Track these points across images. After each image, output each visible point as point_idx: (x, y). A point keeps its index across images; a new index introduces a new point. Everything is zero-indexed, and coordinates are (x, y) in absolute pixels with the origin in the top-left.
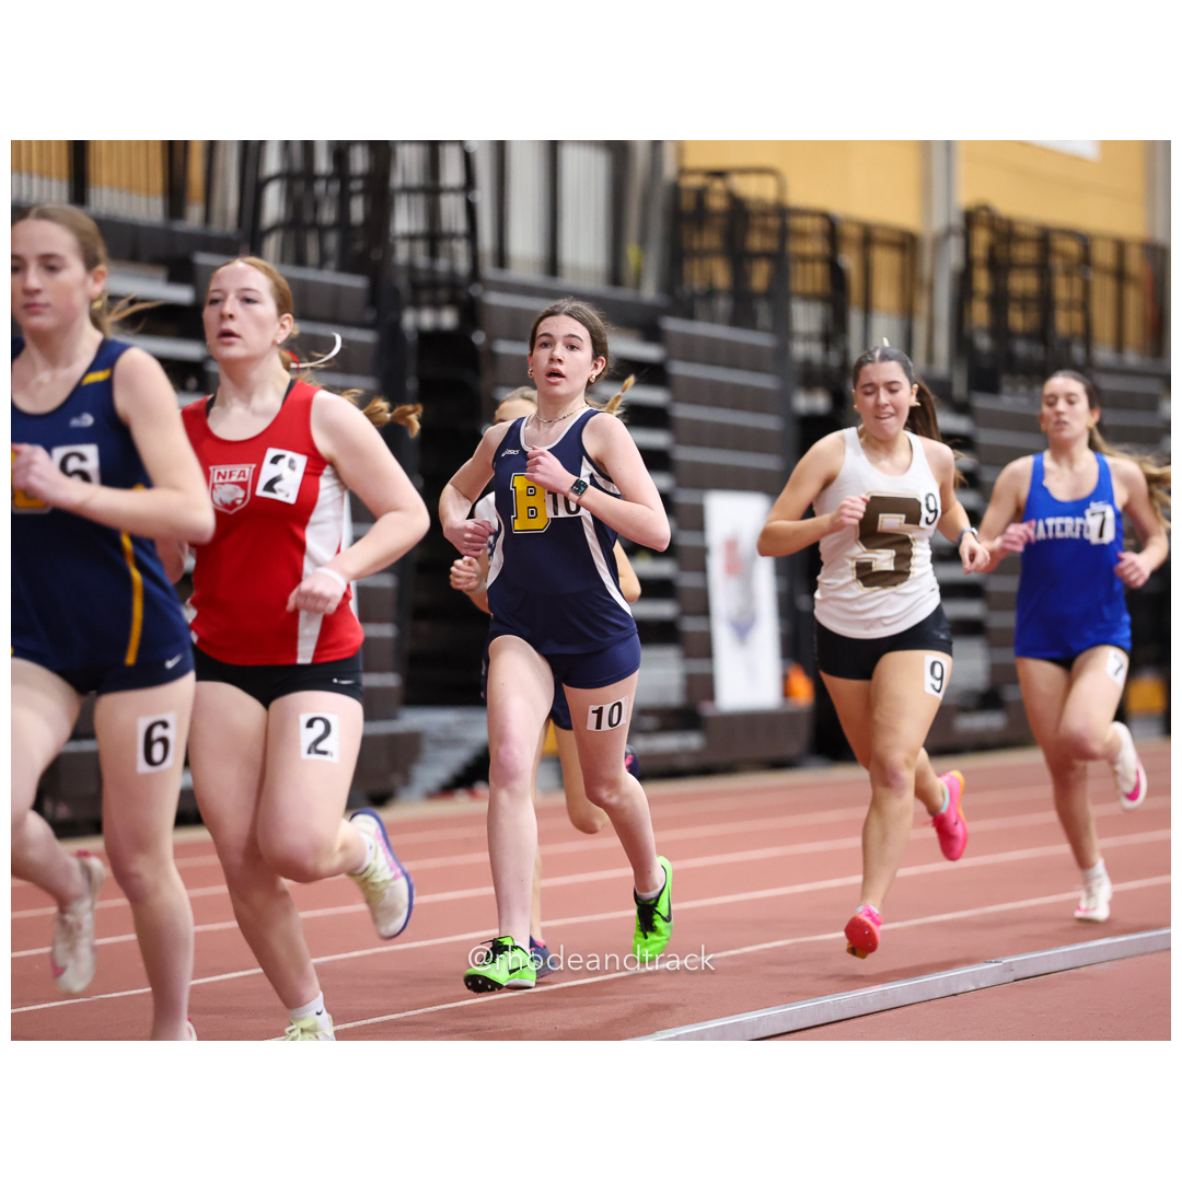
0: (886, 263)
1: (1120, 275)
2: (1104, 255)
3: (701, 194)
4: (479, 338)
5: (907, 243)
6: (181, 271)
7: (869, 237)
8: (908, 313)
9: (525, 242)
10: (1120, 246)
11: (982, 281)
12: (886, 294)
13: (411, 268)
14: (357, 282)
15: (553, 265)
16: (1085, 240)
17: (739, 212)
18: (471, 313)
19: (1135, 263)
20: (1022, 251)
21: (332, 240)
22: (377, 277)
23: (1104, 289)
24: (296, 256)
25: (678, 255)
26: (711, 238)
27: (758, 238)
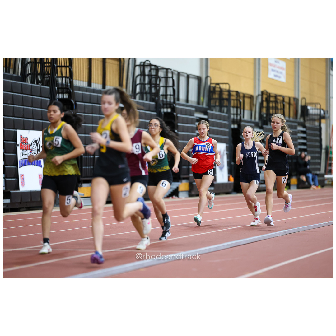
0: (247, 101)
1: (289, 104)
2: (287, 100)
3: (214, 88)
4: (175, 114)
5: (251, 97)
7: (244, 96)
8: (251, 110)
9: (182, 96)
10: (290, 98)
11: (265, 104)
12: (247, 107)
13: (163, 101)
14: (153, 103)
15: (187, 101)
16: (284, 97)
17: (221, 91)
18: (173, 109)
19: (292, 101)
20: (272, 99)
21: (148, 96)
22: (157, 102)
23: (287, 106)
24: (142, 98)
25: (210, 99)
26: (216, 96)
27: (225, 96)
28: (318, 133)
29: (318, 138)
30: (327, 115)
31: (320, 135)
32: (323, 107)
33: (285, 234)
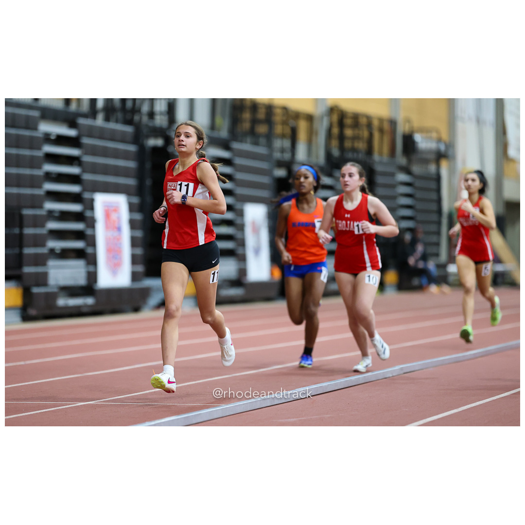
0: (302, 126)
1: (381, 130)
2: (376, 123)
4: (170, 149)
5: (310, 118)
6: (72, 124)
7: (297, 115)
8: (310, 142)
10: (381, 120)
11: (336, 131)
12: (302, 136)
13: (147, 126)
14: (129, 129)
16: (369, 118)
17: (255, 107)
18: (168, 140)
19: (386, 126)
20: (348, 121)
21: (120, 115)
22: (138, 127)
23: (376, 135)
24: (107, 119)
25: (235, 121)
26: (247, 116)
27: (261, 115)
28: (433, 185)
29: (434, 196)
30: (450, 153)
31: (438, 190)
32: (445, 136)
33: (402, 372)
